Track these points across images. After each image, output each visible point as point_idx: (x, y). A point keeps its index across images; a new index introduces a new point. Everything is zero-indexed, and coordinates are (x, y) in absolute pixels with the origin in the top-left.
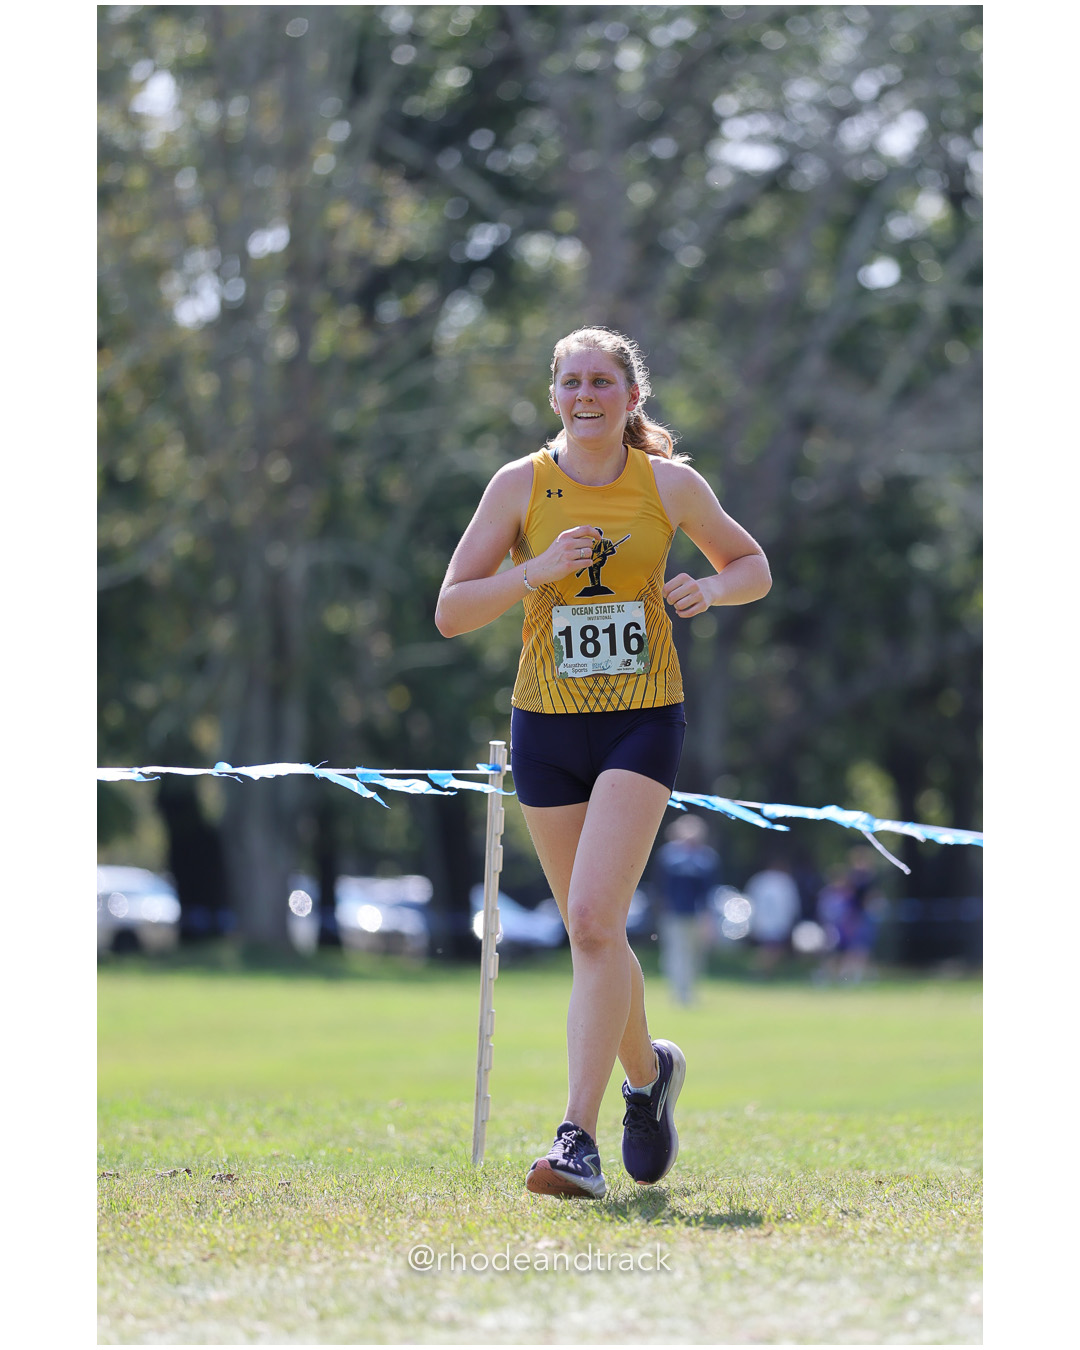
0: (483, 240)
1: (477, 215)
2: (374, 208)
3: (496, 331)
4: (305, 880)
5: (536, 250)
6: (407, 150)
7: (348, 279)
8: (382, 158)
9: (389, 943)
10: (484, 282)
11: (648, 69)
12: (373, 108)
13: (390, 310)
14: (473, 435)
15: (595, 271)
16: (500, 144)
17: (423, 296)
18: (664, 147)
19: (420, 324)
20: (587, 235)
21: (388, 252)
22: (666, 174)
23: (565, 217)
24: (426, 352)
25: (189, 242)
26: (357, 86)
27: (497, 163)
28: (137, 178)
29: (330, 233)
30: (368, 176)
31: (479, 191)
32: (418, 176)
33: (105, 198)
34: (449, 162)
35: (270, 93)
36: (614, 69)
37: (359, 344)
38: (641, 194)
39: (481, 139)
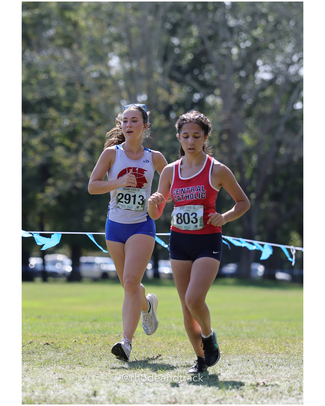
0: (197, 97)
1: (194, 91)
2: (169, 90)
5: (210, 99)
6: (177, 75)
7: (162, 107)
8: (172, 78)
11: (239, 54)
12: (170, 64)
13: (173, 115)
15: (225, 105)
16: (201, 73)
18: (243, 74)
20: (223, 96)
21: (172, 100)
22: (244, 80)
23: (217, 92)
25: (122, 98)
26: (165, 59)
27: (201, 78)
28: (109, 82)
29: (158, 96)
30: (168, 81)
31: (195, 85)
32: (181, 82)
33: (101, 87)
34: (188, 78)
35: (143, 61)
36: (231, 54)
37: (165, 124)
38: (237, 85)
39: (196, 72)
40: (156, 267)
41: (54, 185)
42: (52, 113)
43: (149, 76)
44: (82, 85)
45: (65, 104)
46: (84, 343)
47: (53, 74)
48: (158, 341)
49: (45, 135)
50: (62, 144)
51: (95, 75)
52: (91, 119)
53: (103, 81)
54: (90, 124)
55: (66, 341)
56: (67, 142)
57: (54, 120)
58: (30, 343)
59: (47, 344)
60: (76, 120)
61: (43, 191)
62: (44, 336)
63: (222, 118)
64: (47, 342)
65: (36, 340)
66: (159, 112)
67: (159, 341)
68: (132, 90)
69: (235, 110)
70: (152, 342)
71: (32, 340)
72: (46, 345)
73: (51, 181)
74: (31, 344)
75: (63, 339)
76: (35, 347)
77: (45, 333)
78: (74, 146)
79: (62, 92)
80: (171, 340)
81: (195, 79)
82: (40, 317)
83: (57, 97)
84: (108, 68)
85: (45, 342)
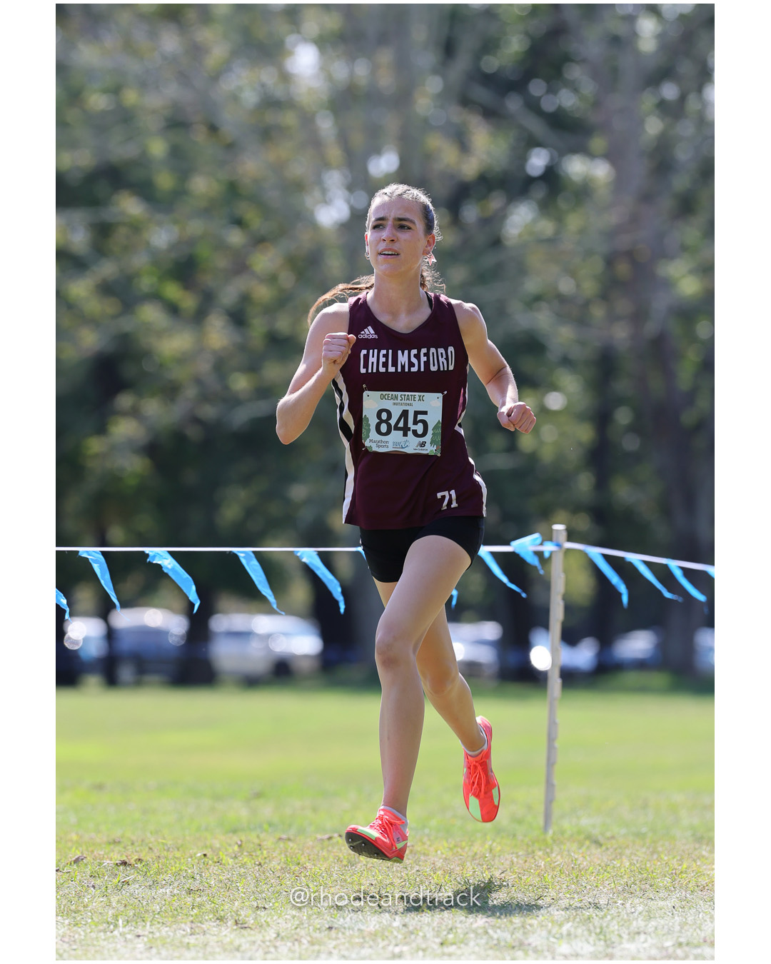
0: (538, 161)
1: (533, 142)
2: (461, 139)
3: (547, 227)
5: (576, 167)
6: (482, 94)
7: (441, 190)
8: (465, 102)
10: (540, 192)
11: (660, 37)
12: (461, 64)
13: (471, 213)
14: (531, 302)
15: (619, 183)
16: (552, 90)
17: (496, 202)
18: (669, 91)
19: (493, 223)
20: (614, 157)
21: (470, 168)
22: (673, 111)
23: (598, 143)
24: (497, 243)
25: (326, 165)
26: (448, 49)
27: (549, 105)
28: (289, 119)
29: (428, 157)
30: (456, 114)
31: (536, 126)
32: (491, 114)
33: (267, 134)
34: (514, 104)
35: (385, 57)
36: (635, 35)
38: (653, 126)
39: (537, 88)
41: (135, 413)
42: (130, 206)
43: (402, 98)
44: (213, 129)
45: (165, 181)
46: (231, 861)
47: (131, 97)
48: (439, 852)
49: (107, 269)
50: (155, 297)
51: (250, 98)
52: (239, 222)
53: (271, 117)
54: (236, 238)
55: (178, 854)
56: (173, 291)
57: (136, 228)
58: (76, 861)
59: (124, 863)
60: (196, 227)
61: (102, 430)
62: (116, 842)
63: (613, 218)
64: (124, 858)
65: (92, 852)
68: (358, 139)
69: (647, 198)
70: (424, 854)
71: (82, 853)
72: (121, 868)
73: (125, 401)
74: (78, 866)
75: (168, 850)
76: (89, 872)
77: (117, 833)
78: (188, 302)
79: (158, 148)
81: (533, 106)
82: (100, 787)
83: (143, 161)
84: (286, 77)
85: (118, 858)
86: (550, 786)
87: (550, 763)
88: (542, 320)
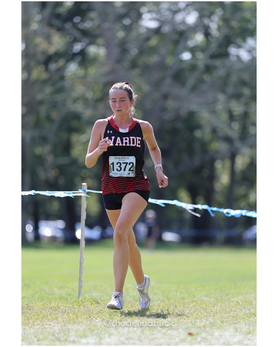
0: (78, 47)
1: (76, 40)
2: (48, 38)
3: (81, 72)
4: (31, 222)
5: (92, 50)
6: (57, 23)
7: (41, 58)
8: (50, 25)
9: (53, 239)
10: (79, 59)
12: (48, 11)
13: (53, 66)
14: (75, 100)
15: (108, 55)
16: (83, 21)
17: (61, 62)
18: (127, 22)
19: (61, 70)
21: (52, 50)
22: (128, 29)
23: (100, 41)
24: (62, 78)
26: (43, 5)
27: (82, 27)
29: (36, 45)
30: (46, 29)
31: (77, 34)
32: (60, 30)
34: (68, 26)
37: (44, 76)
38: (121, 34)
39: (77, 19)
40: (36, 228)
63: (106, 69)
66: (38, 63)
67: (40, 307)
69: (118, 61)
80: (53, 305)
86: (80, 281)
87: (81, 273)
88: (79, 107)
